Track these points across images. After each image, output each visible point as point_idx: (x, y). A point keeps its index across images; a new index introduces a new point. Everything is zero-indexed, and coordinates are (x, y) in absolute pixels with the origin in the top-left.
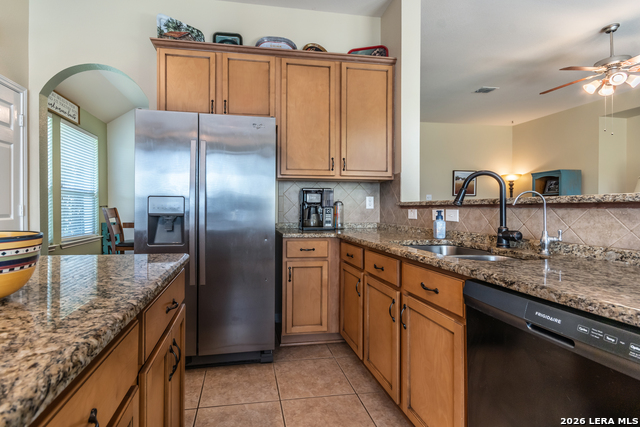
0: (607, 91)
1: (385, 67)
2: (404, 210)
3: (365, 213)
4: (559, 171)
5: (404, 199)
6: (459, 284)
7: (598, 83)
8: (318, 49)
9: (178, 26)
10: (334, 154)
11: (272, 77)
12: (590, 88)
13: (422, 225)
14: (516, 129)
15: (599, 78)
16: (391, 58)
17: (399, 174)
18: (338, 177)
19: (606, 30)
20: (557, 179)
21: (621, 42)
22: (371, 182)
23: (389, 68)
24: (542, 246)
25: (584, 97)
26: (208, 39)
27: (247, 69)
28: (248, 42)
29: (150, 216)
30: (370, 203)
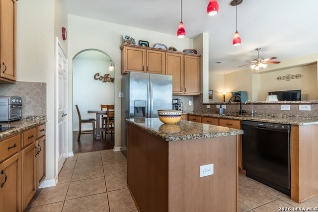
0: (257, 68)
1: (197, 58)
2: (205, 106)
3: (188, 106)
4: (240, 92)
5: (204, 102)
6: (239, 122)
7: (255, 66)
8: (174, 50)
9: (128, 38)
10: (182, 86)
11: (163, 59)
12: (253, 67)
13: (212, 110)
14: (225, 75)
15: (255, 64)
16: (198, 55)
17: (203, 94)
18: (183, 94)
19: (257, 49)
20: (240, 94)
21: (261, 52)
22: (191, 96)
23: (199, 58)
24: (251, 114)
25: (251, 69)
26: (137, 44)
27: (155, 56)
28: (151, 46)
29: (135, 107)
30: (190, 103)
